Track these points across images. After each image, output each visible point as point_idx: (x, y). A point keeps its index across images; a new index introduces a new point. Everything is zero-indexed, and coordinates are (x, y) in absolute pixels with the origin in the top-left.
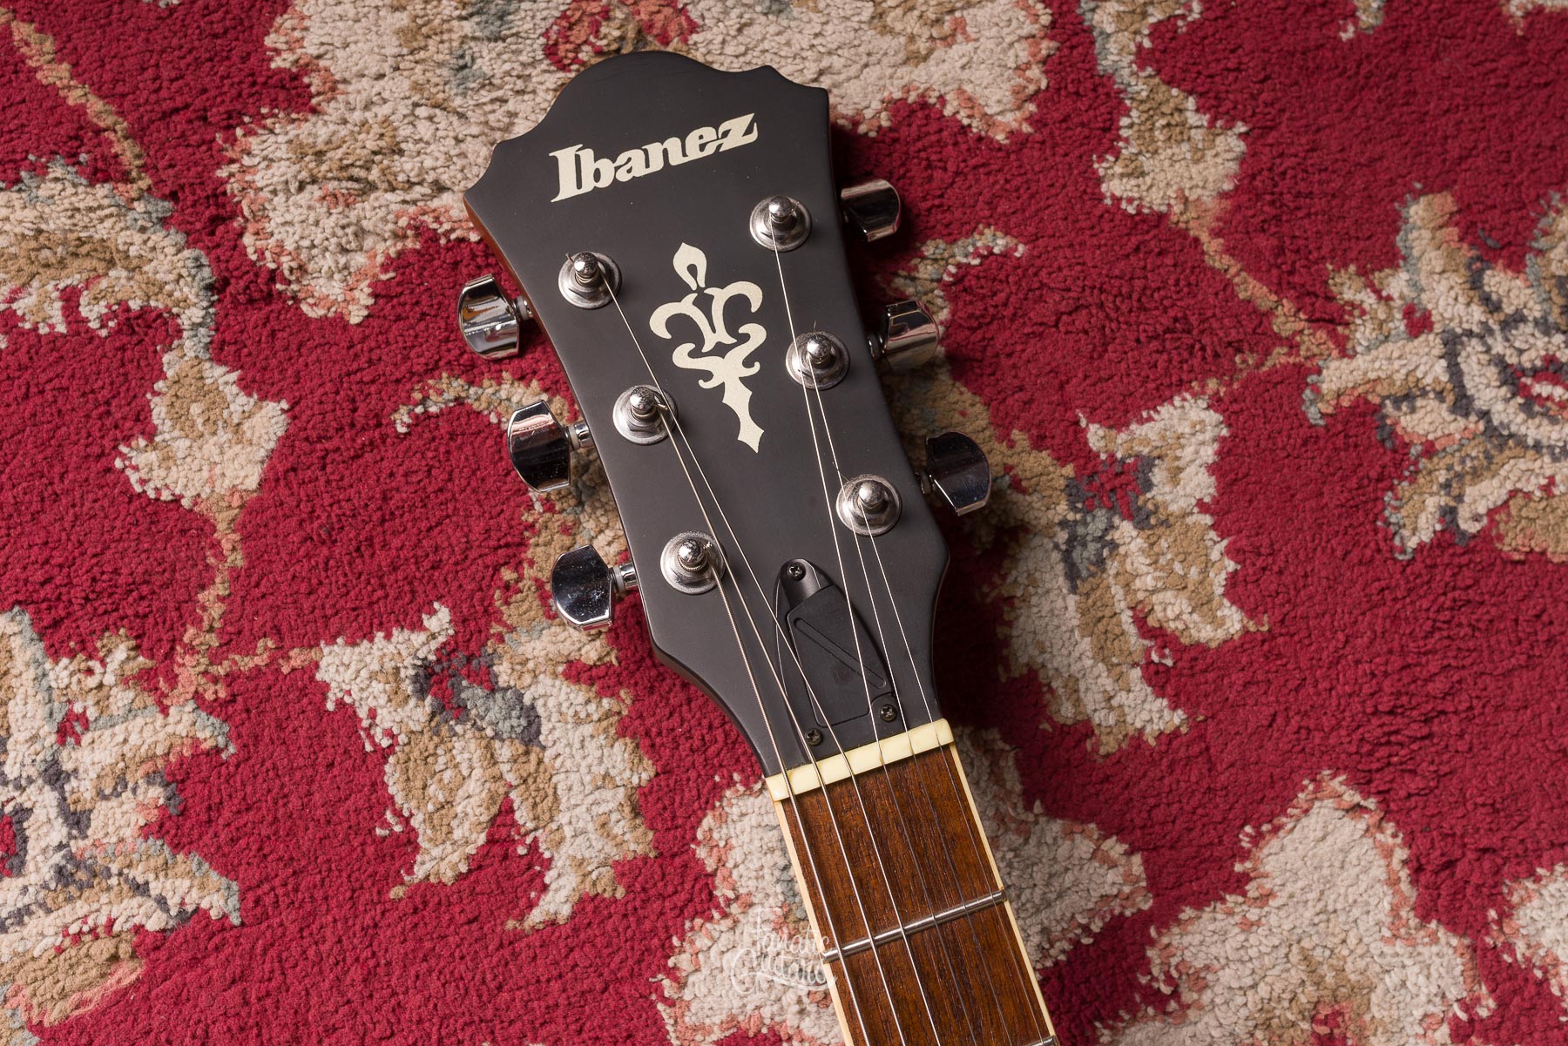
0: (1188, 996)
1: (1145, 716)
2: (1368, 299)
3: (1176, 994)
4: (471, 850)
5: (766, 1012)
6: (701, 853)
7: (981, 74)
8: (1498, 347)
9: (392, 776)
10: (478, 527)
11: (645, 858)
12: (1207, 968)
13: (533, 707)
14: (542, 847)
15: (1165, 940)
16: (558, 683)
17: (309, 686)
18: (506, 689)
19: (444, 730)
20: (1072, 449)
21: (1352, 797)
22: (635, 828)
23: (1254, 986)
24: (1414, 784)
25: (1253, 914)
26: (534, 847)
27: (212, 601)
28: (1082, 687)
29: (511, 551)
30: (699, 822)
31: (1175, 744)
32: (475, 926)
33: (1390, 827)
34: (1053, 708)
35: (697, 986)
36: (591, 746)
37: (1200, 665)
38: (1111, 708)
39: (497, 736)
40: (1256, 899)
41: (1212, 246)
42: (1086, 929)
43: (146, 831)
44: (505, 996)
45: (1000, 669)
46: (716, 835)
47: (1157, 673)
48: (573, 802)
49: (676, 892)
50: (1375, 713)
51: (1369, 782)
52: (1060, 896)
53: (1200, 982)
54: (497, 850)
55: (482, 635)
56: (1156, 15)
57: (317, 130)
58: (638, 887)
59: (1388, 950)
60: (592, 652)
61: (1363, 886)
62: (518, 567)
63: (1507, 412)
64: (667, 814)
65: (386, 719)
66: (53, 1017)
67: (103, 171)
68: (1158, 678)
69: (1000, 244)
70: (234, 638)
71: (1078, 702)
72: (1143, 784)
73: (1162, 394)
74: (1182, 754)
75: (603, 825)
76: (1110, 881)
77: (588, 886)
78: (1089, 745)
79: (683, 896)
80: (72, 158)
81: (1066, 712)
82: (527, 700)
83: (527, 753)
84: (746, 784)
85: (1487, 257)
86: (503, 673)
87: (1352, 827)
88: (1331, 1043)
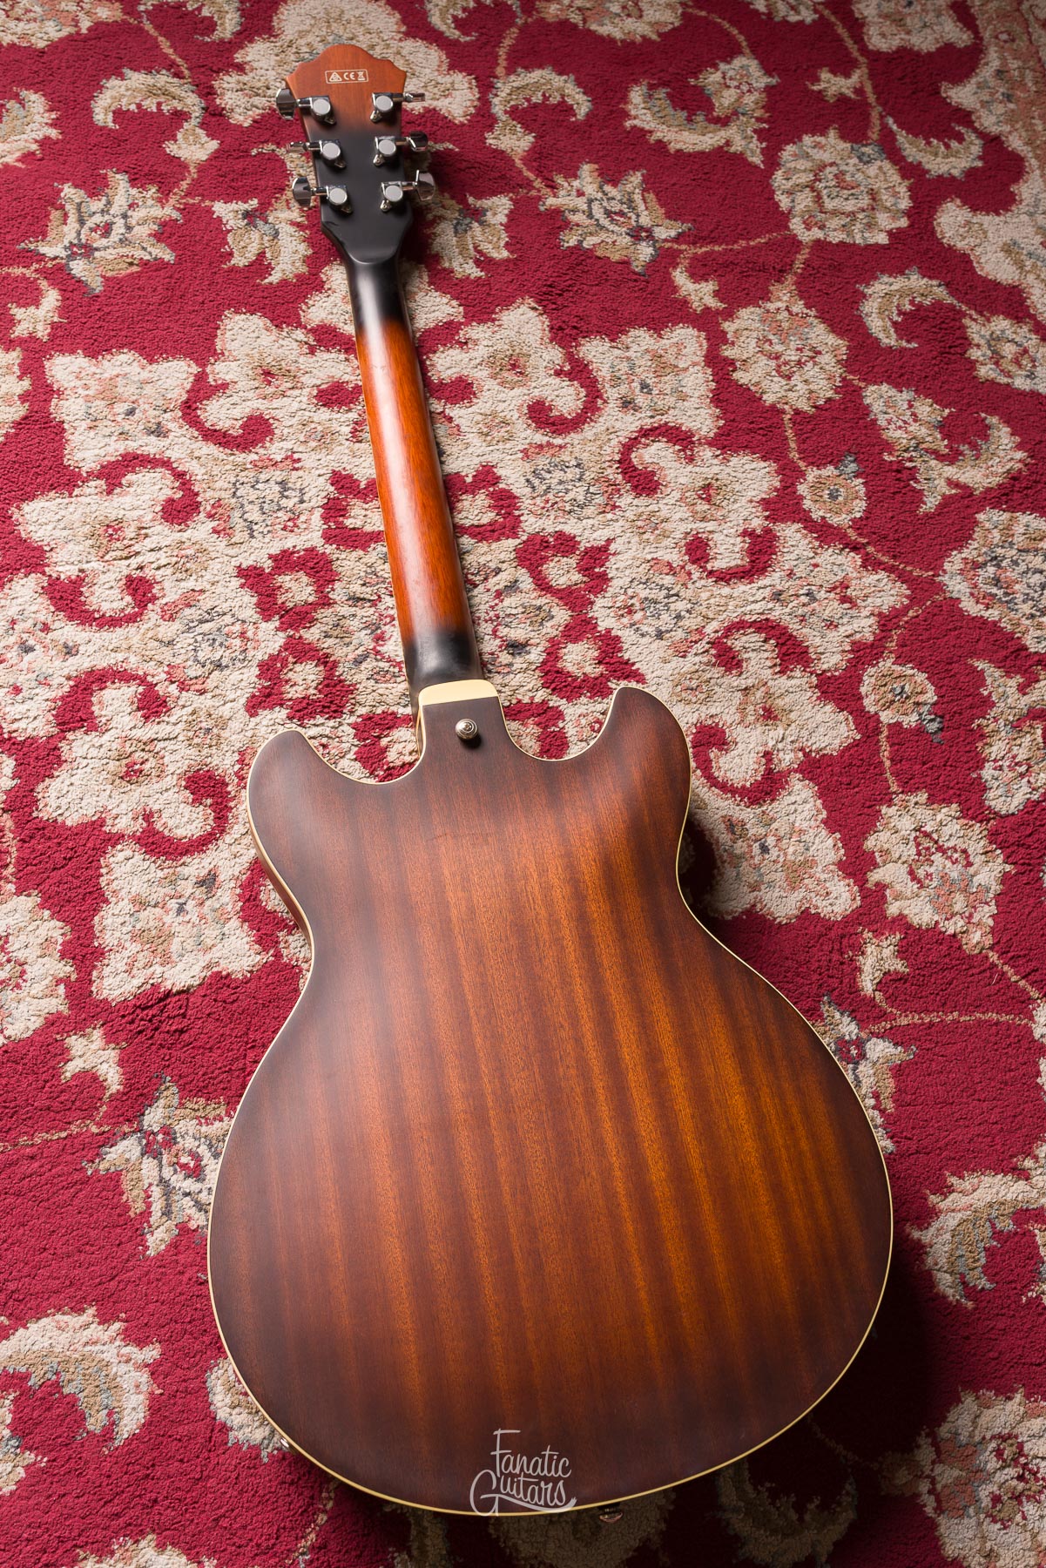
0: (470, 345)
1: (472, 271)
2: (566, 184)
3: (466, 343)
4: (250, 260)
5: (331, 320)
6: (322, 276)
7: (454, 106)
8: (605, 204)
9: (230, 238)
10: (271, 182)
11: (304, 274)
12: (478, 339)
13: (278, 229)
14: (272, 264)
15: (466, 330)
16: (287, 225)
17: (209, 211)
18: (270, 224)
19: (249, 229)
20: (463, 201)
21: (534, 305)
22: (302, 265)
23: (492, 347)
24: (554, 306)
25: (496, 329)
26: (270, 264)
27: (184, 185)
28: (453, 260)
29: (279, 191)
30: (323, 268)
31: (480, 280)
32: (246, 279)
33: (545, 316)
34: (442, 263)
35: (313, 309)
36: (294, 243)
37: (492, 263)
38: (461, 268)
39: (264, 234)
40: (498, 325)
41: (518, 163)
42: (440, 321)
43: (150, 235)
44: (252, 299)
46: (325, 274)
47: (478, 261)
48: (285, 255)
49: (312, 284)
50: (545, 286)
51: (540, 303)
52: (434, 312)
53: (476, 342)
54: (258, 262)
55: (266, 209)
56: (512, 103)
57: (245, 78)
58: (300, 280)
59: (538, 346)
60: (299, 220)
61: (533, 329)
62: (282, 194)
63: (605, 222)
64: (314, 264)
65: (231, 223)
66: (109, 274)
67: (178, 75)
68: (478, 263)
69: (451, 146)
70: (188, 194)
71: (450, 264)
72: (468, 288)
73: (494, 193)
74: (482, 283)
75: (293, 263)
76: (451, 311)
77: (284, 277)
78: (452, 275)
79: (314, 286)
80: (169, 70)
81: (447, 265)
82: (276, 227)
83: (273, 240)
85: (608, 182)
86: (271, 219)
87: (532, 314)
88: (514, 366)
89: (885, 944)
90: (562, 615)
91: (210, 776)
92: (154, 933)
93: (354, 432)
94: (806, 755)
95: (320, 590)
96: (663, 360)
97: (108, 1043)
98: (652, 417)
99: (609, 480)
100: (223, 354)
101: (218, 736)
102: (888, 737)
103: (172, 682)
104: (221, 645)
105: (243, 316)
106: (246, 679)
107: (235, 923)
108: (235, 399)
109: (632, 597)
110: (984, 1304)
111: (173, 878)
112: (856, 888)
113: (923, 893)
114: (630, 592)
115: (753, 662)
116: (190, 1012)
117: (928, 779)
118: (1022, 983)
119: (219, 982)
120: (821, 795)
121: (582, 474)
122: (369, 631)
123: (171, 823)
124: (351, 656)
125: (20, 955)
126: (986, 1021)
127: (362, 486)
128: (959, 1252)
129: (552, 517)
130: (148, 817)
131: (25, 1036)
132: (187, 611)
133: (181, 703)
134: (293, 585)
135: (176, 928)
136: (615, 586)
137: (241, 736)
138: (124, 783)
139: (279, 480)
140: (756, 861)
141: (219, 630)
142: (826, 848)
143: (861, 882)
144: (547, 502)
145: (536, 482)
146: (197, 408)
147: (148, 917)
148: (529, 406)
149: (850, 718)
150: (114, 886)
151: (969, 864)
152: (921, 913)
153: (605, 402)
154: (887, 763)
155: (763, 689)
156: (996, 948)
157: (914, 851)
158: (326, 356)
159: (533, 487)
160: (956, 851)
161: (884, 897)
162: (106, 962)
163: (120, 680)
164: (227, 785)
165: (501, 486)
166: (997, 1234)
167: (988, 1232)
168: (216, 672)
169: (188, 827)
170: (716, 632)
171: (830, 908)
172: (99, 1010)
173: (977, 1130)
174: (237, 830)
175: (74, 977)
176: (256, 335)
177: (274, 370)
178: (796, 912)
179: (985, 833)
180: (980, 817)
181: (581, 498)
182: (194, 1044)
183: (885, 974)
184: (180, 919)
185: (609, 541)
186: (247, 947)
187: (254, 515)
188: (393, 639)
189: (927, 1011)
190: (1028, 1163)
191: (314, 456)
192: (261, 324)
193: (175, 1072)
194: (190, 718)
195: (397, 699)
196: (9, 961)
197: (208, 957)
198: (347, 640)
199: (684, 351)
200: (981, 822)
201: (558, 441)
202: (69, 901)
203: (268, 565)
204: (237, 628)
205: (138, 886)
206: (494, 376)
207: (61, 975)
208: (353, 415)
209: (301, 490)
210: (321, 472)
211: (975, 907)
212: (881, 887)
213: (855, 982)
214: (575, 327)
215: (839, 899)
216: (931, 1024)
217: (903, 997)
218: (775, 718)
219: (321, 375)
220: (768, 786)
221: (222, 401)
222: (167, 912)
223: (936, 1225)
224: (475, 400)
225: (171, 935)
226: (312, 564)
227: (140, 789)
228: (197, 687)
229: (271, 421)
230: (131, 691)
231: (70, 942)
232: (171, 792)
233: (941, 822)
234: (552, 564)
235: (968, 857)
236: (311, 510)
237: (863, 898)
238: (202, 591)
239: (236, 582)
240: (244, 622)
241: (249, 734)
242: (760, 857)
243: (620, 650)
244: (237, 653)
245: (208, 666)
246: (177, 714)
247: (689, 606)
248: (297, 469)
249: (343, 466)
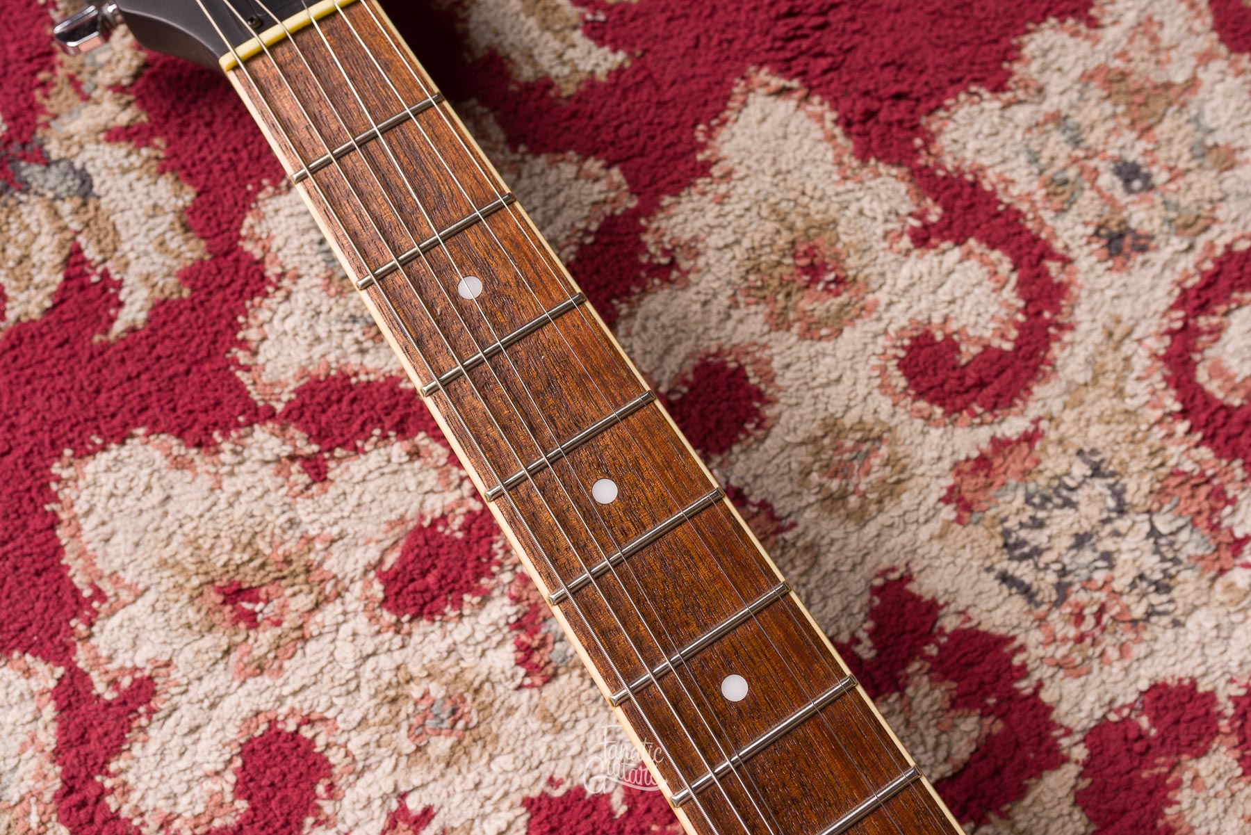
0: (685, 265)
1: (593, 62)
3: (673, 264)
4: (53, 288)
5: (331, 358)
6: (248, 246)
10: (12, 48)
11: (202, 261)
12: (695, 239)
13: (83, 169)
14: (112, 271)
15: (654, 225)
16: (101, 147)
18: (57, 162)
19: (11, 202)
21: (777, 82)
22: (187, 241)
23: (737, 242)
24: (824, 63)
25: (723, 188)
26: (105, 275)
28: (536, 52)
29: (43, 60)
30: (241, 223)
31: (623, 77)
32: (67, 347)
33: (816, 99)
34: (516, 71)
35: (267, 351)
36: (139, 187)
37: (628, 16)
38: (564, 64)
39: (56, 198)
40: (722, 177)
42: (586, 232)
44: (104, 395)
45: (466, 55)
46: (257, 230)
47: (594, 28)
48: (132, 232)
49: (232, 281)
50: (778, 17)
51: (789, 69)
52: (558, 211)
53: (692, 251)
54: (75, 283)
55: (31, 126)
58: (199, 284)
59: (841, 188)
60: (124, 118)
61: (806, 148)
62: (52, 69)
64: (213, 223)
68: (596, 32)
71: (535, 64)
72: (605, 111)
74: (631, 81)
75: (162, 244)
76: (597, 190)
77: (157, 294)
78: (552, 93)
79: (240, 282)
81: (527, 73)
82: (78, 165)
83: (85, 204)
84: (275, 184)
86: (54, 149)
87: (785, 107)
88: (814, 271)
93: (526, 655)
96: (1134, 81)
98: (1191, 247)
99: (1188, 476)
100: (99, 594)
105: (103, 459)
108: (187, 715)
121: (1118, 494)
127: (620, 809)
129: (1113, 653)
144: (1079, 618)
145: (1023, 571)
146: (103, 792)
148: (903, 365)
153: (1066, 261)
158: (359, 466)
159: (1027, 592)
165: (950, 623)
176: (156, 496)
177: (249, 578)
181: (1151, 564)
191: (461, 782)
192: (160, 460)
199: (1166, 36)
201: (1013, 426)
206: (779, 322)
214: (898, 97)
219: (370, 529)
221: (157, 734)
224: (769, 412)
229: (307, 732)
234: (1184, 796)
249: (546, 773)
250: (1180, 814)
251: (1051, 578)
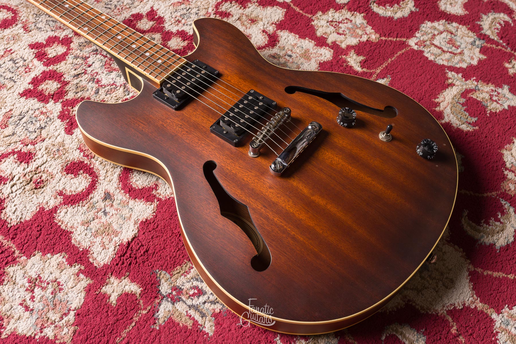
89: (351, 55)
90: (158, 36)
91: (73, 164)
92: (102, 229)
94: (275, 24)
95: (59, 81)
97: (120, 278)
101: (64, 149)
102: (294, 5)
103: (27, 145)
104: (36, 121)
106: (59, 125)
107: (132, 202)
109: (176, 17)
110: (480, 125)
111: (92, 205)
112: (327, 48)
113: (347, 36)
114: (174, 16)
115: (233, 11)
116: (143, 243)
117: (317, 8)
118: (398, 39)
119: (145, 225)
120: (291, 31)
122: (92, 82)
123: (72, 189)
124: (92, 93)
125: (52, 277)
126: (400, 55)
127: (45, 43)
128: (459, 117)
129: (125, 12)
130: (61, 193)
131: (81, 303)
132: (11, 120)
133: (37, 149)
134: (47, 86)
135: (109, 221)
136: (167, 17)
137: (74, 143)
138: (39, 190)
139: (9, 59)
140: (291, 60)
141: (30, 117)
142: (308, 44)
143: (327, 45)
145: (109, 6)
147: (94, 225)
149: (278, 7)
150: (69, 225)
151: (351, 21)
152: (353, 41)
154: (301, 12)
155: (244, 15)
156: (382, 35)
157: (333, 28)
159: (110, 8)
160: (344, 20)
161: (337, 45)
162: (92, 252)
163: (3, 158)
164: (84, 162)
166: (463, 105)
167: (461, 106)
168: (43, 131)
169: (81, 185)
170: (213, 10)
171: (326, 58)
172: (105, 270)
173: (428, 83)
174: (102, 173)
175: (83, 268)
178: (318, 65)
179: (347, 10)
180: (341, 8)
182: (156, 252)
183: (360, 63)
184: (108, 217)
185: (152, 8)
186: (144, 205)
187: (10, 75)
188: (103, 79)
189: (382, 64)
190: (450, 81)
193: (158, 266)
194: (47, 151)
195: (123, 94)
196: (48, 284)
197: (132, 220)
198: (86, 89)
200: (343, 8)
202: (54, 245)
203: (31, 87)
204: (37, 112)
205: (80, 218)
207: (77, 271)
208: (20, 25)
209: (21, 57)
210: (24, 48)
211: (364, 30)
212: (334, 43)
213: (354, 71)
215: (326, 54)
216: (387, 67)
217: (371, 65)
218: (256, 21)
220: (273, 40)
222: (100, 218)
223: (445, 115)
225: (110, 224)
226: (49, 76)
227: (48, 187)
228: (39, 140)
230: (12, 158)
231: (69, 257)
232: (63, 179)
233: (332, 16)
234: (139, 24)
235: (349, 20)
236: (32, 61)
237: (332, 49)
238: (11, 110)
239: (23, 99)
240: (38, 109)
241: (76, 140)
242: (291, 59)
243: (187, 33)
244: (46, 120)
245: (37, 131)
246: (39, 154)
247: (197, 9)
248: (13, 53)
249: (31, 41)
250: (138, 27)
251: (114, 6)
